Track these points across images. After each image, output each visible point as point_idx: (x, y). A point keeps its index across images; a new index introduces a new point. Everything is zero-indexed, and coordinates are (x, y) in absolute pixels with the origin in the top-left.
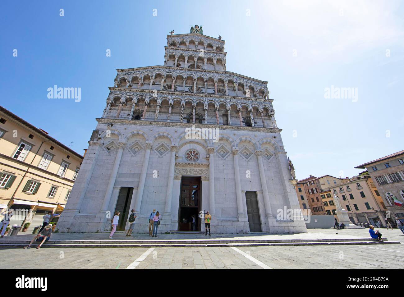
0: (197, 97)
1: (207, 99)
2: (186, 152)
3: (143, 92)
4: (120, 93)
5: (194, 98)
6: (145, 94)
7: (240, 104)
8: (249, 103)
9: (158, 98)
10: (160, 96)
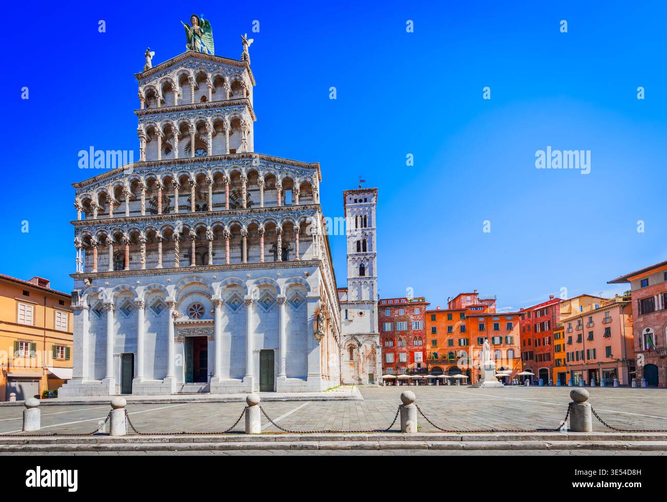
0: (195, 218)
1: (210, 221)
2: (188, 307)
3: (118, 223)
4: (88, 229)
5: (192, 222)
6: (120, 226)
7: (263, 220)
8: (278, 216)
9: (140, 229)
10: (142, 225)
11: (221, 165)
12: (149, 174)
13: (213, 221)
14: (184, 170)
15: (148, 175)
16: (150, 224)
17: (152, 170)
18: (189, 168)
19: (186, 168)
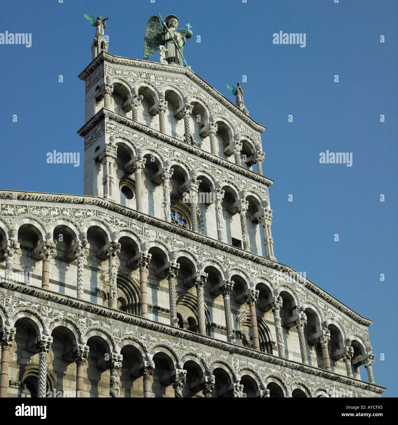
5: (206, 354)
6: (73, 316)
9: (113, 337)
11: (244, 267)
12: (127, 231)
13: (241, 365)
14: (186, 249)
15: (124, 230)
16: (131, 332)
17: (133, 226)
18: (196, 251)
19: (191, 249)
